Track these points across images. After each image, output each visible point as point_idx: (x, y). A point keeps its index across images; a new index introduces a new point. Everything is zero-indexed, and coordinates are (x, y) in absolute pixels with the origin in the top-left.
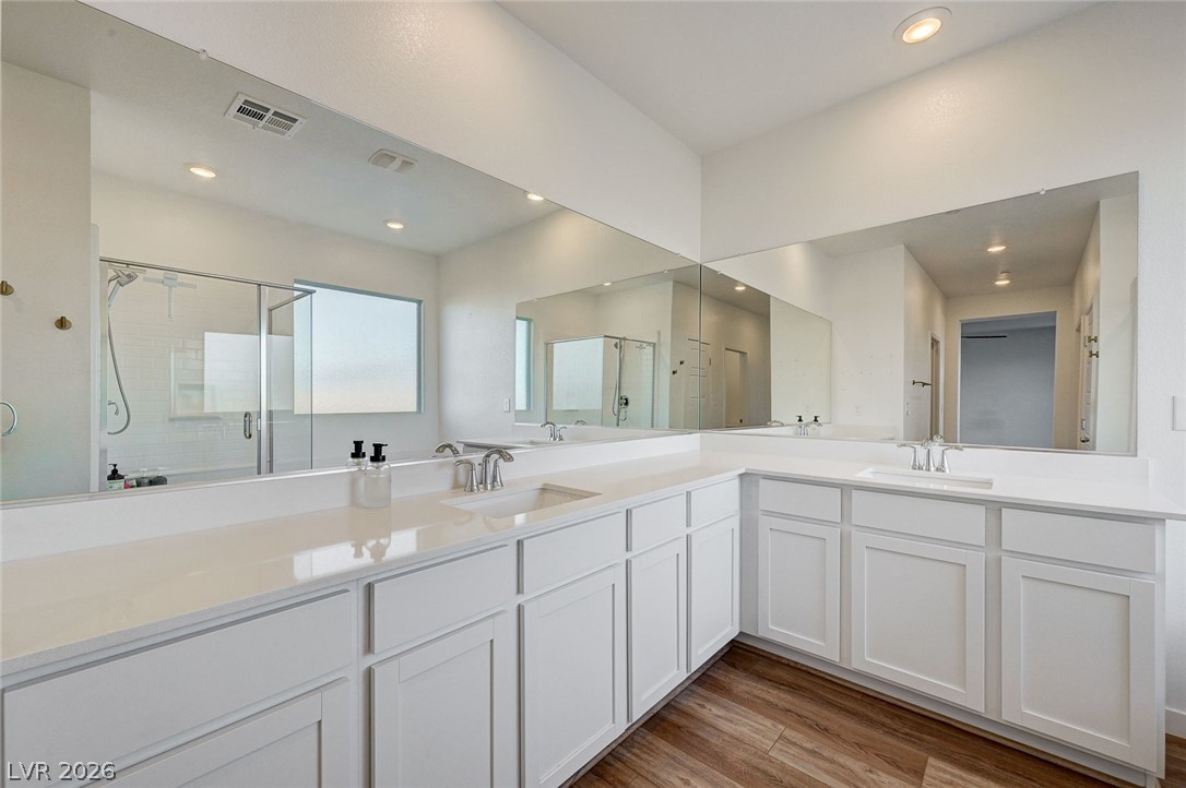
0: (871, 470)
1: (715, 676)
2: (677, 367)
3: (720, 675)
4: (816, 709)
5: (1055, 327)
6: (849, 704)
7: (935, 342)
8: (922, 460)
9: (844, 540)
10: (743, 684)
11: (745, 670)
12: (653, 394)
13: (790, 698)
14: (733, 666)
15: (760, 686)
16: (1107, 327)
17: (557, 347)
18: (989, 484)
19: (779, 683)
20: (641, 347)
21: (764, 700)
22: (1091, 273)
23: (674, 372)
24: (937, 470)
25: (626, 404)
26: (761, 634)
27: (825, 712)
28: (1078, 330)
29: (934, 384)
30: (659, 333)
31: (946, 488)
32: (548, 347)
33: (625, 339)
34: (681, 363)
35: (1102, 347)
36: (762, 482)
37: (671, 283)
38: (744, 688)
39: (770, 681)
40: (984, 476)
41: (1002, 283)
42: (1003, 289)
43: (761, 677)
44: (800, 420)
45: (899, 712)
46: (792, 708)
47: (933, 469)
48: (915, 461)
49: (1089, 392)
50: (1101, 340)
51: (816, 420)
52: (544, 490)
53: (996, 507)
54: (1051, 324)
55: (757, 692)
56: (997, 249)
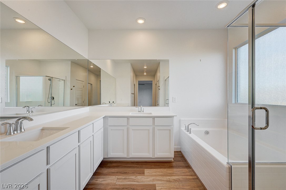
0: (131, 113)
1: (98, 171)
2: (72, 88)
3: (100, 171)
4: (123, 169)
5: (152, 84)
6: (129, 165)
7: (134, 85)
10: (105, 171)
11: (105, 167)
12: (64, 96)
13: (117, 169)
14: (102, 167)
15: (110, 169)
16: (161, 84)
17: (21, 78)
18: (151, 114)
19: (114, 167)
20: (59, 81)
21: (112, 172)
22: (158, 74)
23: (71, 89)
24: (143, 112)
25: (53, 99)
26: (109, 156)
27: (125, 169)
28: (156, 84)
29: (134, 94)
30: (66, 77)
31: (144, 115)
32: (17, 78)
33: (52, 78)
34: (74, 87)
35: (160, 88)
37: (70, 62)
38: (107, 171)
39: (112, 167)
40: (150, 112)
41: (145, 74)
42: (145, 75)
43: (110, 167)
44: (110, 102)
45: (138, 163)
46: (118, 171)
47: (142, 112)
48: (139, 110)
49: (158, 96)
50: (160, 87)
51: (113, 102)
52: (43, 129)
53: (154, 118)
54: (151, 83)
55: (109, 171)
56: (145, 67)
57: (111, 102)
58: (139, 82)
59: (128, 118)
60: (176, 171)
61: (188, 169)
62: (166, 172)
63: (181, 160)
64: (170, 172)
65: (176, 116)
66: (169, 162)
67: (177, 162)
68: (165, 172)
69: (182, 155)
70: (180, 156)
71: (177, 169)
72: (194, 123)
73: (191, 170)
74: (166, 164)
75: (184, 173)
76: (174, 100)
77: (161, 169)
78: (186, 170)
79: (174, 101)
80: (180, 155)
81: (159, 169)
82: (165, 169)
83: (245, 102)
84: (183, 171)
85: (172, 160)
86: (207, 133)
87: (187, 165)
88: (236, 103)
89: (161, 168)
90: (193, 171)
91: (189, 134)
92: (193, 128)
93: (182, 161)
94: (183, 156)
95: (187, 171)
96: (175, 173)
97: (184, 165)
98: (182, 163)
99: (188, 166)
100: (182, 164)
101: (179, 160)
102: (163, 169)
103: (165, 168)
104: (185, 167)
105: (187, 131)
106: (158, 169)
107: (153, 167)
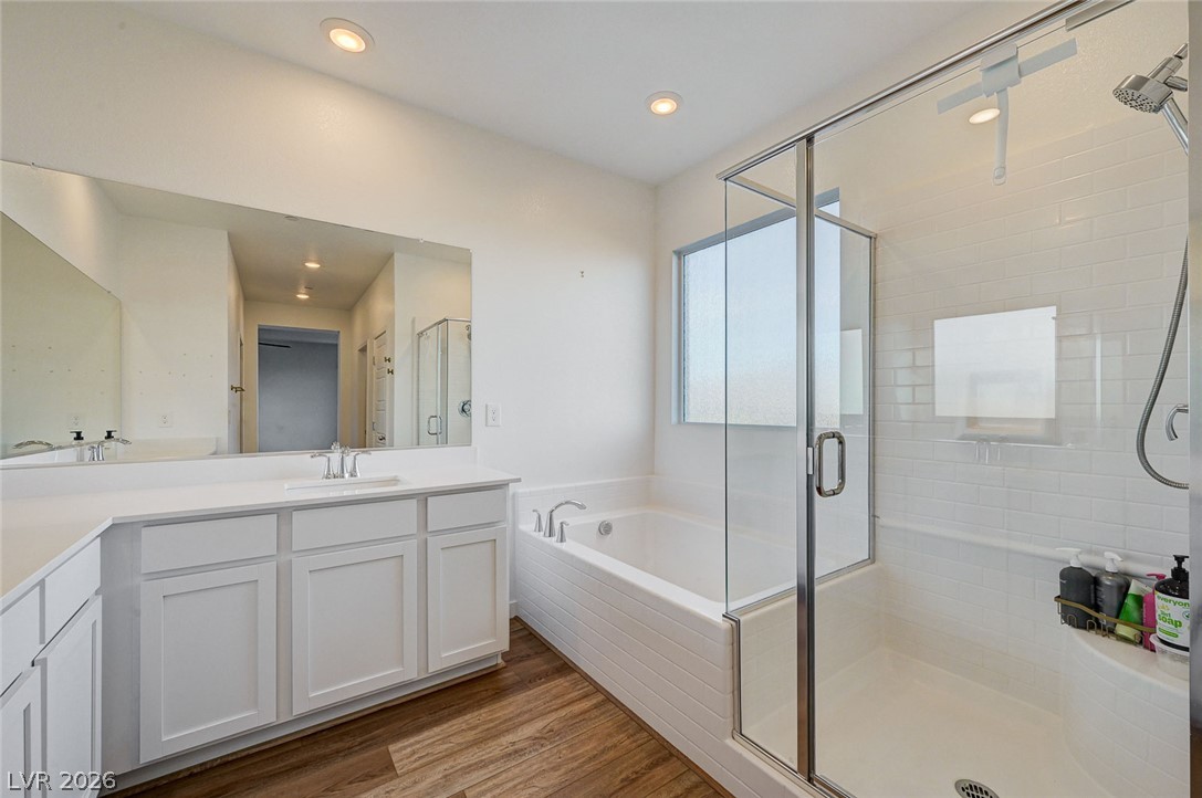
5: (339, 344)
8: (336, 469)
9: (283, 577)
16: (402, 350)
18: (395, 481)
24: (352, 475)
28: (364, 350)
29: (241, 390)
31: (358, 492)
35: (396, 366)
36: (146, 532)
41: (303, 297)
42: (303, 304)
44: (80, 438)
47: (347, 475)
48: (329, 470)
50: (396, 361)
51: (111, 436)
53: (423, 497)
54: (333, 342)
56: (313, 265)
57: (94, 434)
58: (261, 330)
59: (282, 512)
60: (529, 702)
61: (568, 678)
62: (491, 721)
63: (530, 651)
64: (506, 712)
65: (519, 480)
66: (490, 675)
67: (518, 665)
68: (485, 722)
69: (526, 633)
70: (520, 638)
71: (531, 692)
72: (566, 503)
73: (577, 675)
74: (478, 688)
75: (556, 697)
76: (490, 415)
77: (467, 717)
78: (561, 683)
79: (490, 422)
80: (521, 634)
81: (454, 722)
82: (482, 711)
83: (715, 421)
84: (554, 692)
85: (500, 661)
86: (606, 529)
87: (557, 664)
88: (679, 422)
89: (461, 712)
90: (586, 677)
91: (559, 545)
92: (570, 518)
93: (537, 653)
94: (531, 634)
95: (567, 684)
96: (524, 709)
97: (545, 667)
98: (538, 660)
99: (564, 667)
100: (537, 664)
101: (523, 654)
102: (476, 714)
103: (480, 704)
104: (553, 673)
105: (548, 534)
106: (450, 723)
107: (425, 719)
